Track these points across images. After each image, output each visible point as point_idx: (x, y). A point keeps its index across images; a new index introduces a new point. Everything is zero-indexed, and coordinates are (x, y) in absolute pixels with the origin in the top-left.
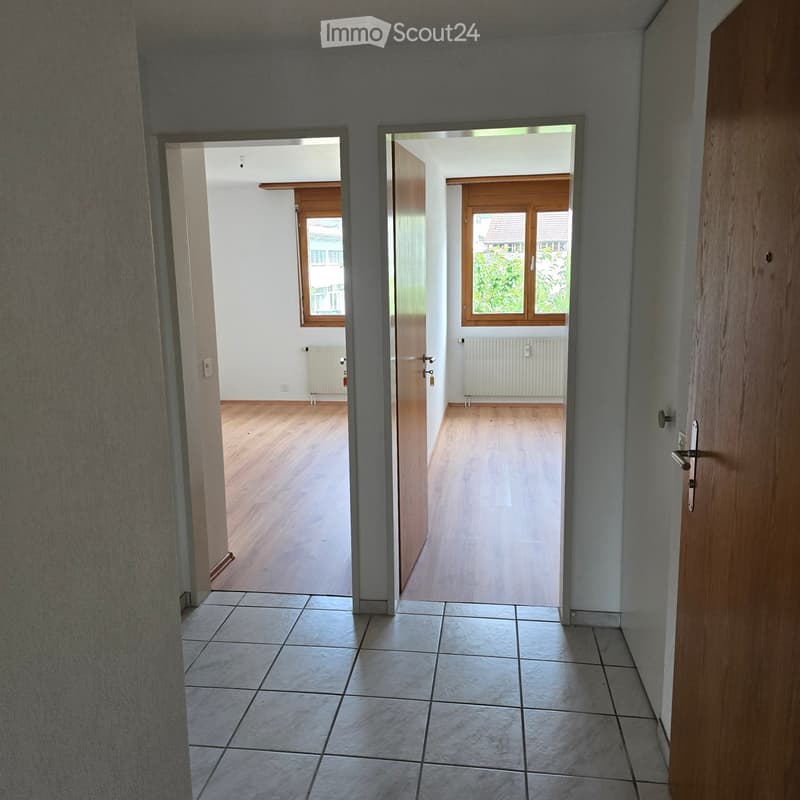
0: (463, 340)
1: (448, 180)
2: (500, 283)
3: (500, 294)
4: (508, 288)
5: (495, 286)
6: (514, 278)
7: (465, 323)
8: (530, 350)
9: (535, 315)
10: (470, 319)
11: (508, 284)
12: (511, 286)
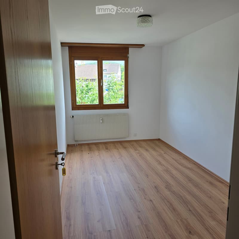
0: (73, 117)
1: (62, 43)
2: (84, 91)
3: (84, 96)
4: (87, 93)
5: (82, 92)
6: (89, 89)
7: (73, 109)
8: (102, 120)
9: (103, 105)
10: (76, 107)
11: (87, 92)
12: (88, 92)
